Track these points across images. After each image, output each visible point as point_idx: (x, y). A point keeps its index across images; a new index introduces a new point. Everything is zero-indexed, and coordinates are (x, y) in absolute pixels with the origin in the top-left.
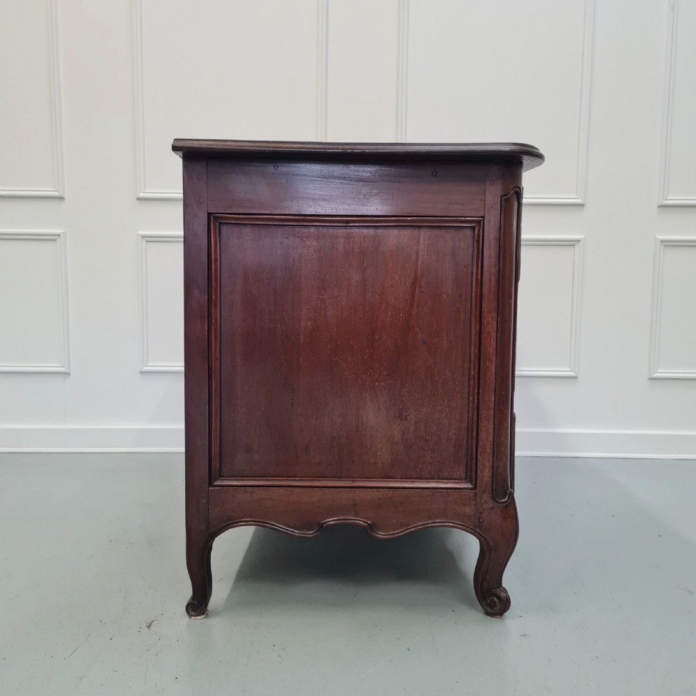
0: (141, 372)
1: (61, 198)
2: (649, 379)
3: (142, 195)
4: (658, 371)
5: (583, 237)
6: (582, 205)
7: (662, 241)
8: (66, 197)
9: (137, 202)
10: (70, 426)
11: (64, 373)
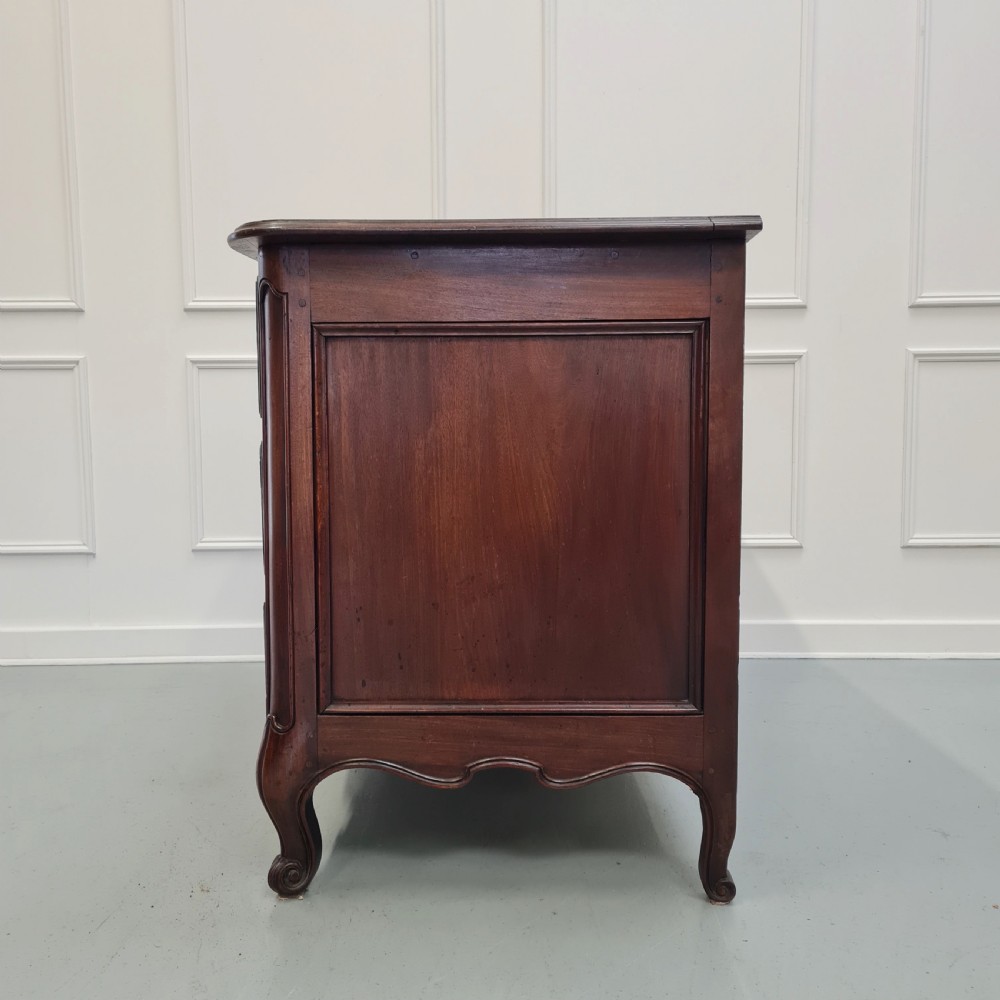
0: (194, 551)
1: (80, 311)
2: (903, 547)
3: (192, 305)
4: (915, 536)
5: (805, 351)
6: (804, 307)
7: (916, 355)
8: (85, 309)
9: (185, 314)
10: (96, 627)
11: (88, 555)
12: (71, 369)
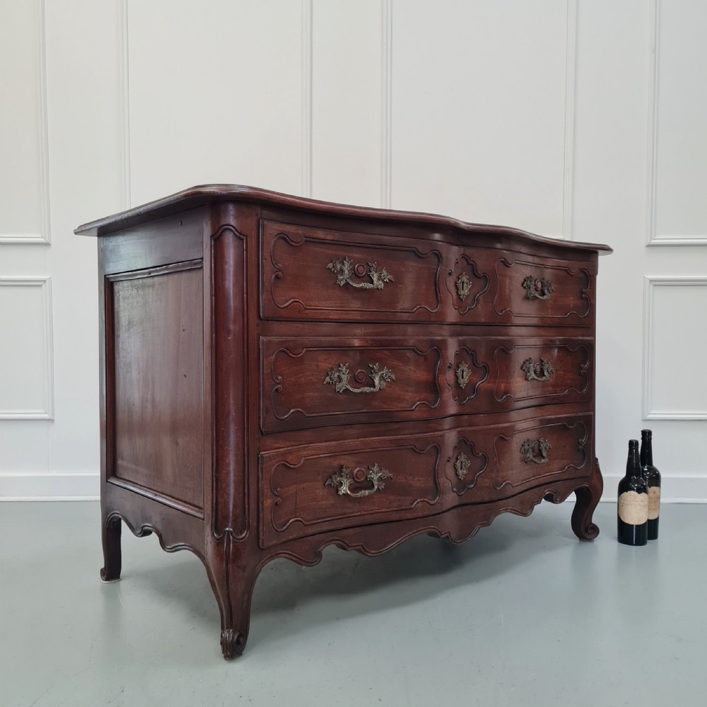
1: (47, 244)
7: (651, 281)
8: (52, 243)
10: (53, 474)
11: (48, 420)
12: (41, 286)
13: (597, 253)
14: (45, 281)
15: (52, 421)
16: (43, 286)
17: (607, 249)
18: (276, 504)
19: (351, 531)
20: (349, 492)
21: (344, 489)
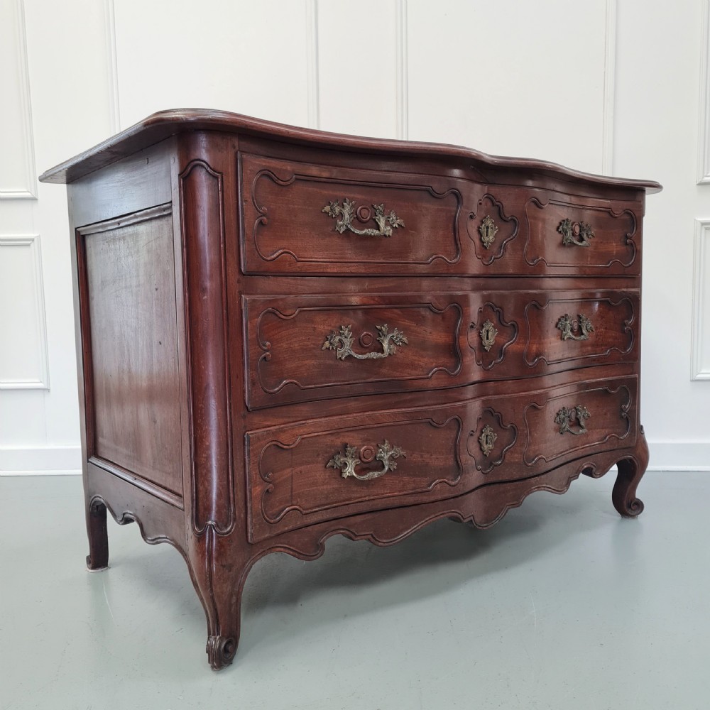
1: (34, 199)
2: (692, 381)
4: (702, 372)
7: (703, 224)
8: (39, 198)
11: (44, 389)
12: (29, 245)
13: (643, 191)
14: (33, 240)
15: (47, 390)
16: (32, 245)
17: (656, 186)
18: (268, 491)
19: (359, 519)
20: (354, 474)
21: (349, 471)
